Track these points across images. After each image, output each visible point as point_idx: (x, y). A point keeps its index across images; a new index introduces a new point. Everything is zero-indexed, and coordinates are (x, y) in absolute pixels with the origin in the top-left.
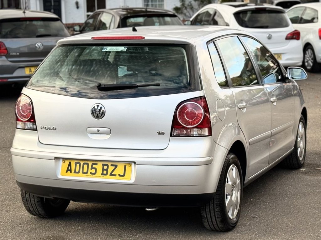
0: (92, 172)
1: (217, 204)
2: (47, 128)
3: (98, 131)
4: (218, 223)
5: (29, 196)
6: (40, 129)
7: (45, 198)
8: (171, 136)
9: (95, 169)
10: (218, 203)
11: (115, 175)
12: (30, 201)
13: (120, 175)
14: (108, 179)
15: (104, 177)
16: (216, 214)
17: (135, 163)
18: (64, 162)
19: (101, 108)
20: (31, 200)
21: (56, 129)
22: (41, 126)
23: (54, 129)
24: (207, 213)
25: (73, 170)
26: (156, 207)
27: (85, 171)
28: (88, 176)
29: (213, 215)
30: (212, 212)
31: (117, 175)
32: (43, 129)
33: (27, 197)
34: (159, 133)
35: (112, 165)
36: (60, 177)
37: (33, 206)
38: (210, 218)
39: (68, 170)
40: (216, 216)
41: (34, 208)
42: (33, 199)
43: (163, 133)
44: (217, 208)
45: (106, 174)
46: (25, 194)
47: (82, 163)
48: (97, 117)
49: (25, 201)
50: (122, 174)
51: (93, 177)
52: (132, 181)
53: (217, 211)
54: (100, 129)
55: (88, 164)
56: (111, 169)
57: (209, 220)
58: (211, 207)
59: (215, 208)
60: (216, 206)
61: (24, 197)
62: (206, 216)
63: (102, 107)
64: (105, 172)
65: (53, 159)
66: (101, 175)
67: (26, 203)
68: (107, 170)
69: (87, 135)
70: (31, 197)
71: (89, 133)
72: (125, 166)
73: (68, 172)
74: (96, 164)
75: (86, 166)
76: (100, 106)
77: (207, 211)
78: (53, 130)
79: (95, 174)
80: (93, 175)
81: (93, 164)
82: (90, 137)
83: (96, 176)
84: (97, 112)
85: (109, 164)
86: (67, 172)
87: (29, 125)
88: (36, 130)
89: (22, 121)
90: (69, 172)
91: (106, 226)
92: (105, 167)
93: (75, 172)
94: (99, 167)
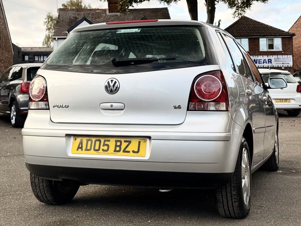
0: (104, 149)
1: (234, 186)
2: (59, 106)
3: (112, 106)
4: (234, 208)
5: (38, 181)
6: (53, 107)
7: (54, 181)
8: (188, 110)
9: (108, 145)
10: (236, 185)
11: (129, 152)
12: (38, 186)
13: (134, 152)
14: (121, 156)
15: (116, 153)
16: (233, 198)
17: (149, 138)
18: (75, 140)
19: (115, 82)
20: (40, 184)
21: (68, 107)
22: (54, 104)
23: (67, 106)
24: (223, 196)
25: (84, 148)
26: (170, 189)
27: (97, 148)
28: (99, 153)
29: (229, 198)
30: (229, 195)
31: (131, 152)
32: (55, 107)
33: (36, 182)
34: (175, 108)
35: (125, 141)
36: (70, 155)
37: (41, 191)
38: (226, 202)
39: (79, 148)
40: (234, 200)
41: (42, 193)
42: (42, 184)
43: (179, 107)
44: (234, 191)
45: (119, 151)
46: (34, 179)
47: (94, 139)
48: (110, 92)
49: (34, 186)
50: (136, 150)
51: (105, 154)
52: (147, 157)
53: (234, 195)
54: (113, 104)
55: (100, 141)
56: (124, 145)
57: (225, 205)
58: (227, 190)
59: (232, 191)
60: (234, 188)
61: (33, 182)
62: (221, 200)
63: (117, 81)
64: (118, 149)
65: (64, 136)
66: (113, 152)
67: (35, 188)
68: (120, 146)
69: (100, 111)
70: (40, 182)
71: (101, 109)
72: (139, 142)
73: (79, 149)
74: (109, 141)
75: (98, 143)
76: (115, 80)
77: (223, 194)
78: (65, 108)
79: (107, 150)
80: (105, 152)
81: (105, 141)
82: (102, 113)
83: (108, 153)
84: (111, 87)
85: (123, 140)
86: (77, 150)
87: (42, 104)
88: (49, 109)
89: (35, 101)
90: (81, 149)
91: (115, 212)
92: (118, 144)
93: (87, 150)
94: (112, 143)
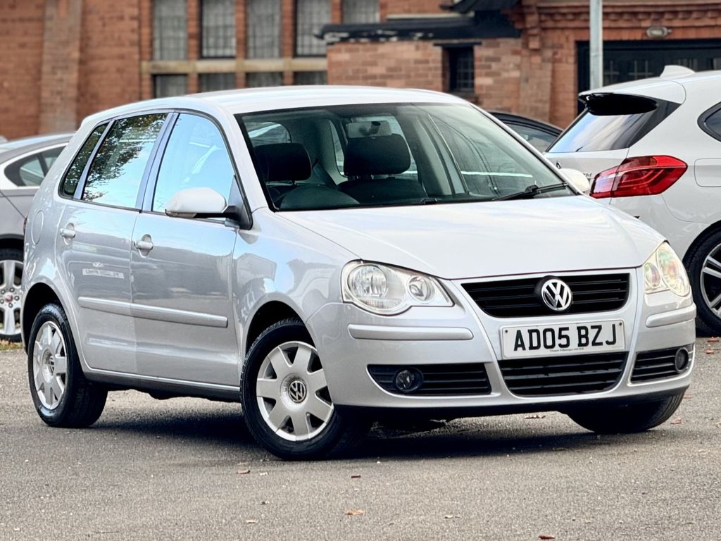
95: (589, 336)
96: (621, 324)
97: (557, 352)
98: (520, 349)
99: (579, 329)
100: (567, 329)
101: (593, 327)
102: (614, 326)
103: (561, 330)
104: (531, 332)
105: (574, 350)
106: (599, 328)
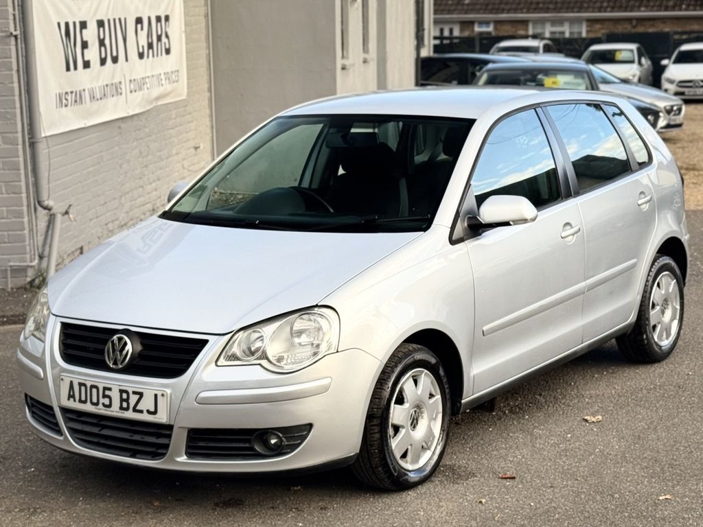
95: (130, 401)
96: (163, 395)
97: (100, 410)
98: (72, 399)
99: (121, 391)
100: (110, 389)
101: (134, 393)
102: (156, 396)
103: (105, 389)
104: (81, 385)
105: (115, 411)
106: (141, 395)
